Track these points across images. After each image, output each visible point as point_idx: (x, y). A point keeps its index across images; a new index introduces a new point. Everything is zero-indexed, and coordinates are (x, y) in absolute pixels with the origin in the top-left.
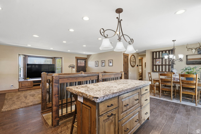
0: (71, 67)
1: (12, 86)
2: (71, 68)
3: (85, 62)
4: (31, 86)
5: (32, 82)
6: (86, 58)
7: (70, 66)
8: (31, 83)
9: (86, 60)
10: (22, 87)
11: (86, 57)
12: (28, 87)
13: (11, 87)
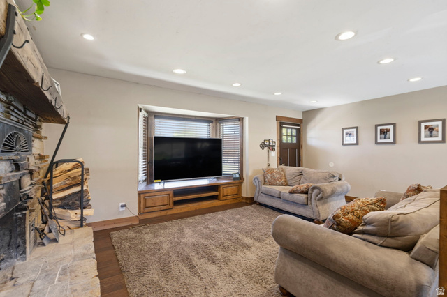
0: (266, 146)
1: (124, 208)
2: (266, 148)
3: (299, 131)
4: (168, 207)
5: (171, 195)
6: (301, 121)
7: (263, 146)
8: (169, 198)
9: (299, 125)
10: (147, 210)
11: (300, 117)
12: (163, 208)
13: (121, 209)
